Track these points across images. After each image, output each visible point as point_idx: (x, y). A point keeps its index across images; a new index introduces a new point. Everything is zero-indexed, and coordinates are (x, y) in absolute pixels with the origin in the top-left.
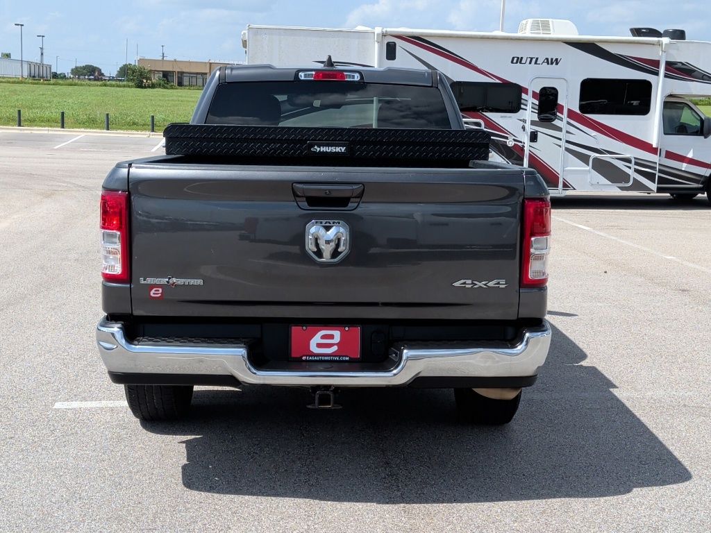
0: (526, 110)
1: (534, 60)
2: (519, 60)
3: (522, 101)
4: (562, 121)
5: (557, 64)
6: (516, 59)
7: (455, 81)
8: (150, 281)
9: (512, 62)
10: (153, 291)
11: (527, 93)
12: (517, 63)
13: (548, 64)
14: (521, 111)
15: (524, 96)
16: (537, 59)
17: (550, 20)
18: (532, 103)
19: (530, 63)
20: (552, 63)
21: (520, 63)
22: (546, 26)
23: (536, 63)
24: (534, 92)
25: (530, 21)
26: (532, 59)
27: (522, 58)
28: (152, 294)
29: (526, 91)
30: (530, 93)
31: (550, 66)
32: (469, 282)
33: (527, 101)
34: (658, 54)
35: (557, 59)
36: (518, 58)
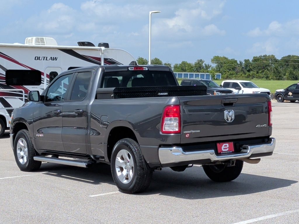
0: (44, 83)
1: (45, 58)
2: (39, 58)
3: (42, 79)
4: (61, 89)
5: (56, 60)
6: (37, 58)
7: (8, 69)
8: (186, 132)
9: (35, 59)
10: (187, 135)
11: (43, 75)
12: (37, 59)
13: (52, 60)
14: (41, 84)
15: (42, 76)
16: (47, 57)
17: (44, 37)
18: (47, 80)
19: (44, 60)
20: (54, 60)
21: (39, 59)
22: (42, 41)
23: (46, 60)
24: (47, 75)
25: (34, 38)
26: (44, 57)
27: (40, 57)
28: (186, 136)
29: (43, 74)
30: (45, 75)
31: (53, 61)
32: (259, 125)
33: (44, 79)
34: (100, 55)
35: (56, 58)
36: (38, 57)
